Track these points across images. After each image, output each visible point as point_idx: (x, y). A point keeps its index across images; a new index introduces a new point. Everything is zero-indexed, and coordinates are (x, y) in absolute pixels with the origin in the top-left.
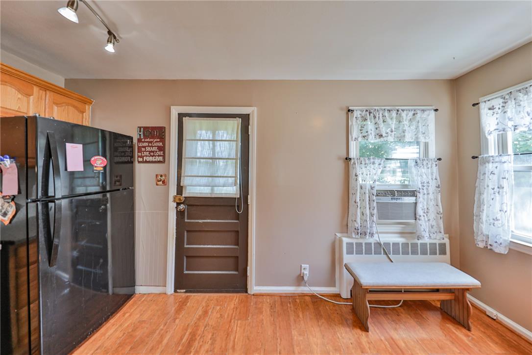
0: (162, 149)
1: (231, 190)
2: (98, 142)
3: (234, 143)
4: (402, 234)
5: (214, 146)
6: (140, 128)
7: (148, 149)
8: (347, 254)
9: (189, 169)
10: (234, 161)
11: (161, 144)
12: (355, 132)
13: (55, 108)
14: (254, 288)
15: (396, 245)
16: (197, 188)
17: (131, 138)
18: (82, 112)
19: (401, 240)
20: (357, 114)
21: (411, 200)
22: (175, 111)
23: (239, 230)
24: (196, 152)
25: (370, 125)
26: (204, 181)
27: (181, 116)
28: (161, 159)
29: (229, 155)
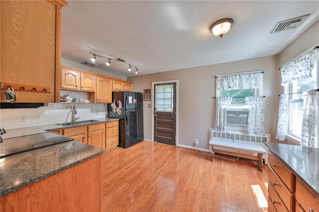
0: (150, 96)
1: (170, 110)
2: (134, 95)
3: (171, 94)
4: (242, 131)
5: (164, 94)
6: (144, 90)
7: (146, 96)
8: (213, 136)
9: (157, 102)
10: (171, 100)
11: (149, 95)
12: (218, 86)
13: (126, 87)
14: (178, 144)
15: (237, 136)
16: (160, 109)
17: (142, 93)
18: (130, 87)
19: (240, 134)
20: (219, 78)
21: (246, 116)
22: (153, 84)
23: (173, 124)
24: (159, 97)
25: (225, 83)
26: (161, 106)
27: (155, 85)
28: (149, 99)
29: (169, 97)
